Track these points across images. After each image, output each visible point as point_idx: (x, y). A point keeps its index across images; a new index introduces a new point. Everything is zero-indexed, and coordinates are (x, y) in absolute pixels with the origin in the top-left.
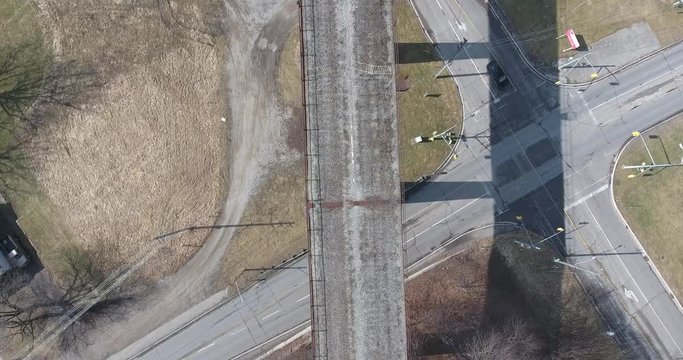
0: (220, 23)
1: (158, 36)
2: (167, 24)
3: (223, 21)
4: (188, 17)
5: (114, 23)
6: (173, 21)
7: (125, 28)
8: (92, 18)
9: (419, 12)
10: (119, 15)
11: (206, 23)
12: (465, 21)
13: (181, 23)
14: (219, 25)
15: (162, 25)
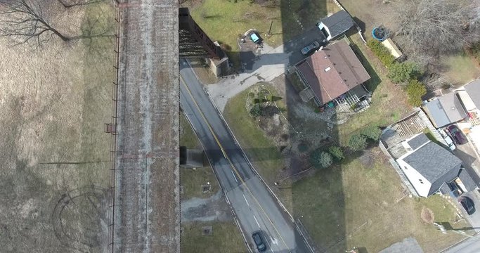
0: (96, 237)
1: (50, 246)
2: (58, 236)
3: (99, 235)
4: (73, 231)
5: (20, 232)
6: (62, 234)
7: (28, 237)
8: (5, 228)
9: (243, 229)
10: (24, 227)
11: (86, 236)
12: (278, 237)
13: (68, 236)
14: (95, 238)
15: (55, 237)
